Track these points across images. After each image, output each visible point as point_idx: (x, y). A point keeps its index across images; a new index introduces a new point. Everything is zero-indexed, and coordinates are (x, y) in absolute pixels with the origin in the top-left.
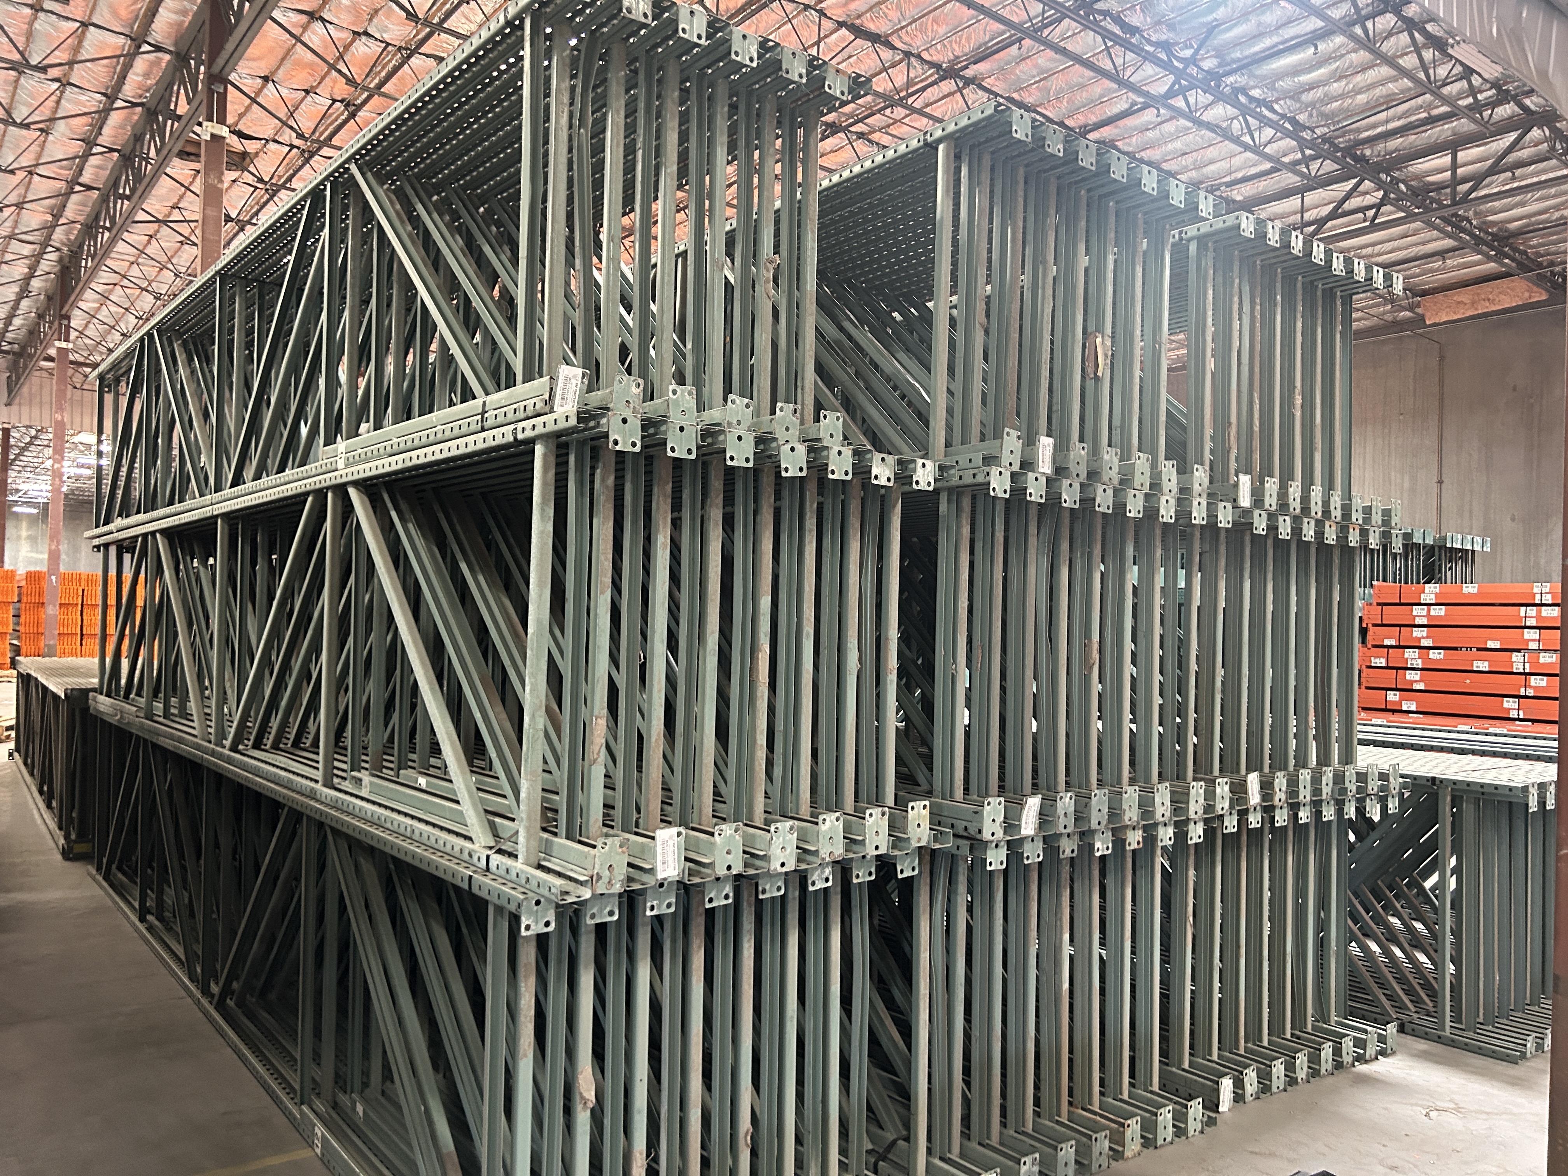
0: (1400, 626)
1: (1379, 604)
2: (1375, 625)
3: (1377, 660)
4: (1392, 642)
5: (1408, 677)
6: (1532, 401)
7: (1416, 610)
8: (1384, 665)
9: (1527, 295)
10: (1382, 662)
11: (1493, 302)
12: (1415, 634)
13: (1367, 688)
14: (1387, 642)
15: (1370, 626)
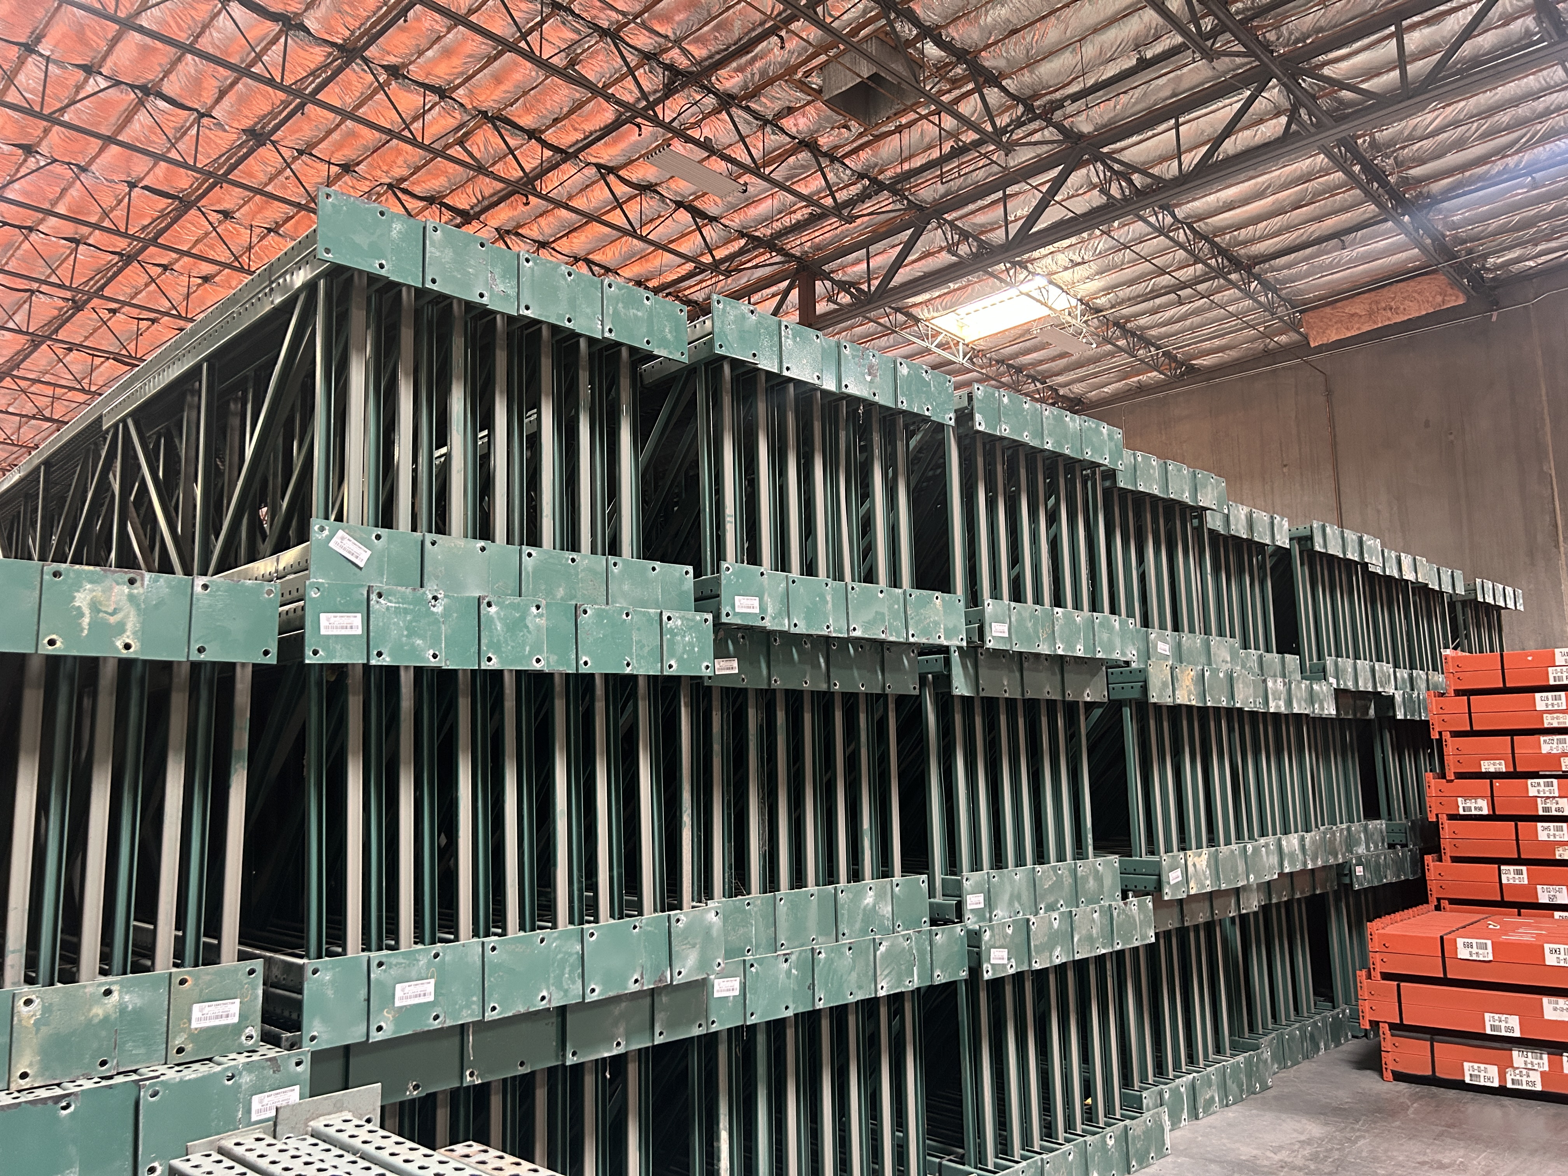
0: (1512, 733)
1: (1458, 693)
2: (1456, 734)
3: (1471, 804)
4: (1501, 766)
5: (1542, 836)
6: (1451, 437)
7: (1542, 701)
8: (1485, 812)
9: (1439, 299)
10: (1482, 807)
11: (1396, 311)
12: (1545, 749)
13: (1455, 859)
14: (1488, 766)
15: (1446, 736)
